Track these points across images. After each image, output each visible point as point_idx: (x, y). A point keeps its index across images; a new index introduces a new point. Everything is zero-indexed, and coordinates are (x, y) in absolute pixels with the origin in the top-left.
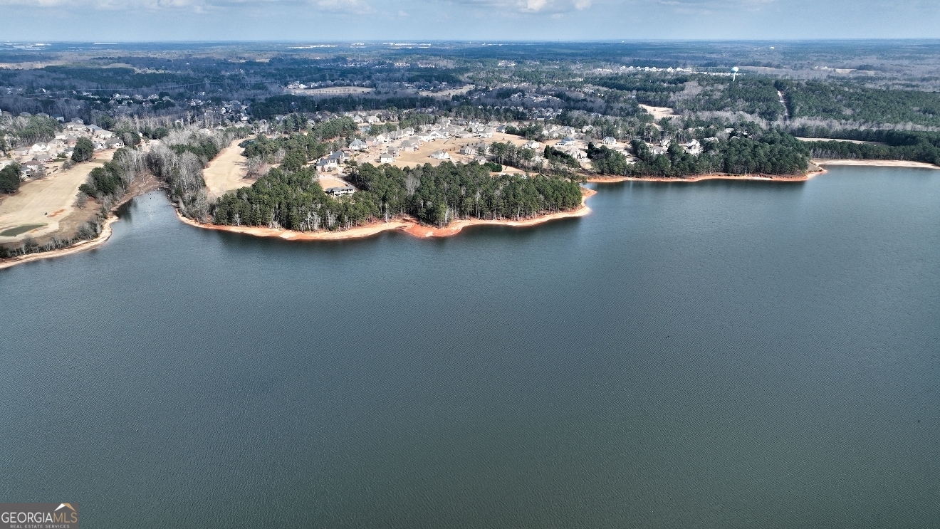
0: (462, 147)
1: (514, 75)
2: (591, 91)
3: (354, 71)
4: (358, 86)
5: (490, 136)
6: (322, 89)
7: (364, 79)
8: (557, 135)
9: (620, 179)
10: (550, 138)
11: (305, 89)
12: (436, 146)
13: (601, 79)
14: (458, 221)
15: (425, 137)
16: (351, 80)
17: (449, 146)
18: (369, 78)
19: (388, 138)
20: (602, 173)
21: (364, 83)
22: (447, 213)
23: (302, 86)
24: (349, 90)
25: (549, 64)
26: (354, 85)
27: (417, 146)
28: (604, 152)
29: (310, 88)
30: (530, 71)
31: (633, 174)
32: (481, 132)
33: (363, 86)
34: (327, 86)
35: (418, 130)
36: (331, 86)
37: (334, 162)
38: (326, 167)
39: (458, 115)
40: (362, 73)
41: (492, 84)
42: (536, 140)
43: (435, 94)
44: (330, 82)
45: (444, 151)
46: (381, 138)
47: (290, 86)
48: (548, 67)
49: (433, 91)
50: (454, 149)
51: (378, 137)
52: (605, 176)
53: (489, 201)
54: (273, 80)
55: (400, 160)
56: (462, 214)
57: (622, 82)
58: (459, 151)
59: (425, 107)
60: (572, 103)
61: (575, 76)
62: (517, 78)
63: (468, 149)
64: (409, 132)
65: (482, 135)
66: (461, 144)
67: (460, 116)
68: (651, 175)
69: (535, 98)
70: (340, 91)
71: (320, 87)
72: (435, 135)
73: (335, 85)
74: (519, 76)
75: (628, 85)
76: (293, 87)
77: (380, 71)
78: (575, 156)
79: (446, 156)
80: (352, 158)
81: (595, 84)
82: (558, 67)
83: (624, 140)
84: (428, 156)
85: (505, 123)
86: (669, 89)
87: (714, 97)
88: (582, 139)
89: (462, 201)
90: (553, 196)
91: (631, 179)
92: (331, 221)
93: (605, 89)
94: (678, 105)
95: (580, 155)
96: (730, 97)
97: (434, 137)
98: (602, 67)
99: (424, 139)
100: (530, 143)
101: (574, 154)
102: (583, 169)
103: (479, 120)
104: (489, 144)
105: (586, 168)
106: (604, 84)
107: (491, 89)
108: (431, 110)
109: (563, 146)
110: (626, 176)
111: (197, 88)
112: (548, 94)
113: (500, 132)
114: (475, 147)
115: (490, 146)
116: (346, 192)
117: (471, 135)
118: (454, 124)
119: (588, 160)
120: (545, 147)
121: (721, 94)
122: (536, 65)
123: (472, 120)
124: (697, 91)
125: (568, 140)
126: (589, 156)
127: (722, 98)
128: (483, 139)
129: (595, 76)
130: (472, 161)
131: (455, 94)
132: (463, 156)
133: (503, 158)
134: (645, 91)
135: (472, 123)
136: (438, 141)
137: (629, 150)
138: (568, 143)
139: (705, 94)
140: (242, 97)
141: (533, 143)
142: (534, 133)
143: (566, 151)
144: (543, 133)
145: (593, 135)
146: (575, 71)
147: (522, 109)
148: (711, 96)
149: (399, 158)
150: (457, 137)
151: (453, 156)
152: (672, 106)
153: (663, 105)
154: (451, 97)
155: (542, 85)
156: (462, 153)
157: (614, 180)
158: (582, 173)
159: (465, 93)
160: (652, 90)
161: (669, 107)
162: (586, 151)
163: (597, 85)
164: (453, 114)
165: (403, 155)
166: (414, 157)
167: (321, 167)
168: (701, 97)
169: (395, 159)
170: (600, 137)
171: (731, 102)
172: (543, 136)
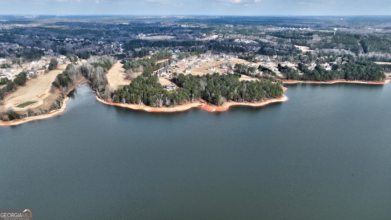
0: (221, 65)
1: (234, 31)
2: (270, 38)
3: (165, 28)
4: (168, 35)
6: (153, 37)
7: (170, 32)
9: (296, 82)
10: (259, 61)
11: (145, 36)
12: (209, 64)
13: (273, 33)
14: (227, 103)
16: (165, 33)
17: (214, 64)
18: (172, 32)
19: (187, 60)
20: (287, 79)
21: (170, 34)
22: (222, 99)
23: (144, 35)
24: (165, 37)
26: (166, 35)
27: (201, 65)
28: (286, 67)
29: (148, 36)
30: (240, 29)
31: (302, 79)
33: (170, 35)
34: (155, 35)
35: (199, 57)
36: (156, 35)
37: (165, 72)
38: (162, 74)
39: (214, 49)
40: (169, 29)
41: (226, 35)
42: (253, 62)
43: (202, 39)
45: (213, 67)
46: (184, 60)
47: (139, 35)
48: (248, 27)
49: (200, 38)
50: (217, 66)
51: (182, 60)
52: (289, 80)
53: (241, 94)
54: (132, 32)
56: (228, 99)
57: (283, 34)
58: (219, 67)
60: (263, 44)
61: (261, 32)
63: (223, 66)
64: (195, 58)
65: (228, 59)
66: (220, 64)
67: (216, 50)
68: (311, 80)
69: (246, 41)
70: (161, 37)
71: (152, 35)
73: (158, 35)
74: (237, 32)
75: (286, 36)
77: (176, 29)
79: (215, 69)
80: (172, 70)
81: (271, 35)
82: (252, 27)
83: (293, 62)
84: (207, 70)
85: (236, 53)
86: (305, 38)
87: (328, 42)
88: (274, 62)
89: (228, 94)
90: (270, 92)
91: (301, 82)
92: (168, 102)
93: (276, 38)
94: (312, 45)
95: (275, 70)
96: (335, 42)
97: (207, 60)
98: (271, 27)
99: (203, 61)
100: (251, 63)
101: (272, 69)
102: (278, 77)
103: (224, 52)
104: (233, 64)
105: (279, 76)
106: (275, 36)
107: (225, 37)
108: (202, 47)
109: (266, 65)
110: (299, 80)
111: (100, 36)
112: (251, 40)
113: (235, 58)
114: (226, 65)
115: (234, 65)
116: (172, 87)
117: (223, 59)
118: (213, 53)
119: (279, 72)
120: (259, 66)
121: (331, 41)
122: (242, 26)
123: (221, 52)
124: (319, 39)
125: (268, 62)
126: (279, 70)
127: (332, 43)
128: (229, 61)
129: (269, 31)
130: (227, 72)
131: (211, 39)
132: (222, 69)
133: (241, 71)
134: (294, 39)
135: (222, 53)
136: (209, 62)
137: (297, 68)
138: (268, 63)
139: (323, 41)
140: (120, 40)
141: (252, 63)
142: (252, 59)
143: (269, 68)
144: (256, 58)
145: (279, 60)
146: (260, 29)
147: (242, 46)
148: (326, 41)
149: (193, 70)
150: (218, 60)
151: (218, 70)
152: (309, 46)
153: (304, 45)
154: (209, 40)
155: (247, 36)
156: (221, 68)
157: (293, 82)
158: (278, 79)
159: (214, 39)
160: (298, 38)
161: (307, 46)
162: (277, 68)
163: (272, 36)
164: (212, 49)
165: (195, 69)
166: (200, 70)
167: (159, 74)
168: (322, 42)
169: (192, 71)
170: (283, 61)
171: (336, 44)
172: (256, 60)
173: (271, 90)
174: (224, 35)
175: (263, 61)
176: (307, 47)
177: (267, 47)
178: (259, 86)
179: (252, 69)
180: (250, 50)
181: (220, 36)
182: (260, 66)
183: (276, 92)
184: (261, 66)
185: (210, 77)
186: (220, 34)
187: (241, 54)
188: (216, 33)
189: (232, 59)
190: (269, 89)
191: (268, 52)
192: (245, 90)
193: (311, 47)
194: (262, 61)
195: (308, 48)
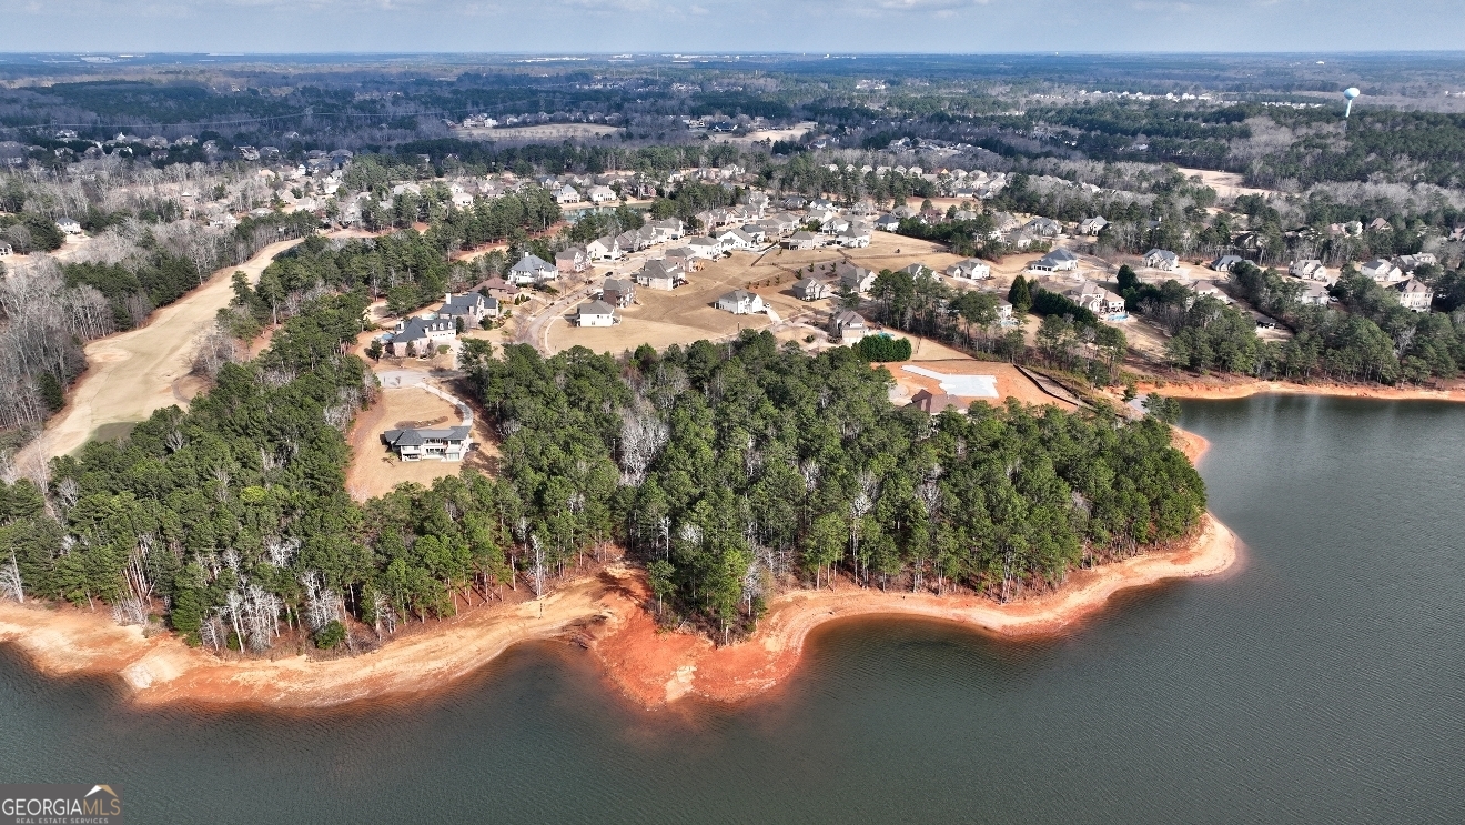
0: (799, 275)
1: (890, 104)
2: (1049, 135)
3: (595, 96)
4: (595, 122)
5: (863, 245)
6: (523, 129)
7: (609, 110)
8: (1029, 242)
9: (1246, 389)
10: (1011, 250)
11: (495, 127)
12: (734, 271)
13: (1060, 112)
14: (792, 594)
15: (707, 248)
16: (584, 112)
17: (765, 271)
18: (619, 108)
19: (616, 248)
20: (1193, 367)
21: (607, 118)
22: (751, 570)
23: (491, 122)
24: (575, 131)
25: (949, 87)
26: (589, 122)
27: (682, 276)
28: (1169, 293)
29: (504, 126)
30: (919, 96)
31: (1282, 371)
32: (841, 233)
33: (604, 123)
34: (537, 123)
35: (692, 226)
36: (545, 123)
37: (446, 328)
38: (420, 344)
39: (786, 186)
40: (608, 99)
41: (850, 121)
42: (979, 255)
43: (739, 140)
44: (544, 116)
45: (751, 290)
46: (597, 248)
47: (468, 122)
48: (948, 91)
49: (736, 134)
50: (778, 281)
51: (590, 247)
52: (1203, 379)
53: (901, 529)
54: (439, 111)
55: (634, 315)
56: (804, 573)
57: (1108, 117)
58: (788, 286)
59: (715, 165)
60: (1025, 161)
61: (1006, 107)
62: (896, 110)
63: (813, 287)
64: (670, 231)
65: (845, 240)
66: (796, 268)
67: (791, 188)
68: (1335, 375)
69: (939, 148)
70: (558, 131)
71: (524, 124)
72: (731, 241)
73: (552, 121)
74: (900, 107)
75: (1127, 124)
76: (473, 123)
77: (644, 97)
78: (1094, 308)
79: (758, 304)
80: (505, 310)
81: (1050, 122)
82: (966, 91)
83: (1194, 255)
84: (712, 305)
85: (891, 206)
86: (1214, 133)
87: (1333, 149)
88: (1091, 253)
89: (803, 526)
90: (1118, 501)
91: (1277, 387)
92: (328, 608)
93: (1076, 132)
94: (1257, 166)
95: (1104, 303)
96: (1372, 150)
97: (727, 247)
98: (1044, 92)
99: (702, 251)
100: (966, 263)
101: (1089, 300)
102: (1131, 351)
103: (833, 197)
104: (868, 272)
105: (1137, 347)
106: (1072, 122)
107: (848, 130)
108: (727, 173)
109: (1052, 275)
110: (1261, 377)
111: (285, 124)
112: (962, 142)
113: (885, 230)
114: (832, 274)
115: (872, 276)
116: (440, 446)
117: (818, 239)
118: (776, 206)
119: (1132, 319)
120: (1011, 279)
121: (1344, 143)
122: (925, 87)
123: (817, 197)
124: (1284, 137)
125: (1059, 255)
126: (1131, 308)
127: (1352, 152)
128: (846, 252)
129: (1042, 105)
130: (826, 320)
131: (779, 139)
132: (801, 303)
133: (909, 314)
134: (1163, 135)
135: (820, 207)
136: (739, 258)
137: (1227, 289)
138: (1062, 265)
139: (1308, 143)
140: (358, 143)
141: (974, 265)
142: (970, 236)
143: (1069, 292)
144: (993, 236)
145: (1118, 243)
146: (1001, 99)
147: (919, 171)
148: (1324, 147)
149: (631, 309)
150: (785, 246)
151: (778, 307)
152: (1240, 167)
153: (1212, 164)
154: (772, 145)
155: (946, 123)
156: (797, 293)
157: (1231, 389)
158: (1134, 364)
159: (798, 139)
160: (1177, 133)
161: (1227, 170)
162: (1118, 290)
163: (1057, 123)
164: (776, 183)
165: (645, 299)
166: (670, 310)
167: (405, 344)
168: (1302, 149)
169: (623, 314)
170: (1143, 250)
171: (1381, 160)
172: (994, 245)
173: (1117, 485)
174: (843, 122)
175: (1034, 248)
176: (1231, 175)
177: (1041, 174)
178: (1031, 460)
179: (974, 305)
180: (962, 191)
181: (827, 127)
182: (1019, 281)
183: (1155, 504)
184: (1027, 280)
185: (713, 361)
186: (825, 117)
187: (913, 208)
188: (810, 115)
189: (866, 238)
190: (1103, 476)
191: (1051, 198)
192: (927, 498)
193: (1252, 171)
194: (1026, 251)
195: (1237, 178)
